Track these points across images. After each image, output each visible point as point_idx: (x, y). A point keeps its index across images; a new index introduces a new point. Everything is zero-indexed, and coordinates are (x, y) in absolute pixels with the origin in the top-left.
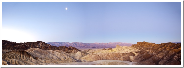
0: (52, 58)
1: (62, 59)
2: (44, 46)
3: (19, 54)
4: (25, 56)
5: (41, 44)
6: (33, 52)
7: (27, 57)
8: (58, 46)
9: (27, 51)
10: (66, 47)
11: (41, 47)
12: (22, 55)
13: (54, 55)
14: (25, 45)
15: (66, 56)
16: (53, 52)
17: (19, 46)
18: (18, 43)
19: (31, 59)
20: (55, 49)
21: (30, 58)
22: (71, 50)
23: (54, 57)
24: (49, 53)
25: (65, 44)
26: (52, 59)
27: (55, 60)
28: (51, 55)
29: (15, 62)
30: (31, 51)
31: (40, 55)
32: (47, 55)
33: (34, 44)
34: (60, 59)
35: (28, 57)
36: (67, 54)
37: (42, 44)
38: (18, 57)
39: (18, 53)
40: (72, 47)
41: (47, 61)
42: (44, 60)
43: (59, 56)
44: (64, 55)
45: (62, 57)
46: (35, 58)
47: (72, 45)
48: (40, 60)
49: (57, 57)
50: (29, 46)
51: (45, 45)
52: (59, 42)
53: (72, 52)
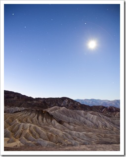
0: (85, 123)
1: (101, 126)
2: (71, 105)
3: (36, 115)
4: (44, 118)
5: (66, 101)
6: (56, 112)
7: (47, 120)
8: (90, 104)
9: (48, 111)
10: (104, 107)
11: (67, 105)
12: (40, 117)
13: (87, 118)
14: (44, 102)
15: (107, 123)
16: (85, 114)
17: (35, 102)
18: (34, 98)
19: (53, 123)
20: (87, 110)
21: (53, 121)
22: (113, 112)
23: (88, 122)
24: (80, 114)
25: (102, 103)
26: (85, 125)
27: (89, 126)
28: (82, 119)
29: (28, 129)
30: (53, 112)
31: (67, 117)
32: (77, 119)
33: (57, 101)
34: (97, 127)
35: (49, 121)
36: (109, 118)
37: (69, 102)
38: (34, 120)
39: (34, 114)
40: (114, 108)
41: (77, 127)
42: (73, 126)
43: (94, 121)
44: (103, 119)
45: (100, 123)
46: (60, 122)
47: (114, 104)
48: (67, 125)
49: (92, 122)
50: (50, 103)
51: (72, 103)
52: (92, 100)
53: (114, 115)
